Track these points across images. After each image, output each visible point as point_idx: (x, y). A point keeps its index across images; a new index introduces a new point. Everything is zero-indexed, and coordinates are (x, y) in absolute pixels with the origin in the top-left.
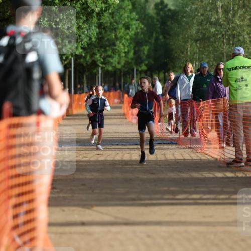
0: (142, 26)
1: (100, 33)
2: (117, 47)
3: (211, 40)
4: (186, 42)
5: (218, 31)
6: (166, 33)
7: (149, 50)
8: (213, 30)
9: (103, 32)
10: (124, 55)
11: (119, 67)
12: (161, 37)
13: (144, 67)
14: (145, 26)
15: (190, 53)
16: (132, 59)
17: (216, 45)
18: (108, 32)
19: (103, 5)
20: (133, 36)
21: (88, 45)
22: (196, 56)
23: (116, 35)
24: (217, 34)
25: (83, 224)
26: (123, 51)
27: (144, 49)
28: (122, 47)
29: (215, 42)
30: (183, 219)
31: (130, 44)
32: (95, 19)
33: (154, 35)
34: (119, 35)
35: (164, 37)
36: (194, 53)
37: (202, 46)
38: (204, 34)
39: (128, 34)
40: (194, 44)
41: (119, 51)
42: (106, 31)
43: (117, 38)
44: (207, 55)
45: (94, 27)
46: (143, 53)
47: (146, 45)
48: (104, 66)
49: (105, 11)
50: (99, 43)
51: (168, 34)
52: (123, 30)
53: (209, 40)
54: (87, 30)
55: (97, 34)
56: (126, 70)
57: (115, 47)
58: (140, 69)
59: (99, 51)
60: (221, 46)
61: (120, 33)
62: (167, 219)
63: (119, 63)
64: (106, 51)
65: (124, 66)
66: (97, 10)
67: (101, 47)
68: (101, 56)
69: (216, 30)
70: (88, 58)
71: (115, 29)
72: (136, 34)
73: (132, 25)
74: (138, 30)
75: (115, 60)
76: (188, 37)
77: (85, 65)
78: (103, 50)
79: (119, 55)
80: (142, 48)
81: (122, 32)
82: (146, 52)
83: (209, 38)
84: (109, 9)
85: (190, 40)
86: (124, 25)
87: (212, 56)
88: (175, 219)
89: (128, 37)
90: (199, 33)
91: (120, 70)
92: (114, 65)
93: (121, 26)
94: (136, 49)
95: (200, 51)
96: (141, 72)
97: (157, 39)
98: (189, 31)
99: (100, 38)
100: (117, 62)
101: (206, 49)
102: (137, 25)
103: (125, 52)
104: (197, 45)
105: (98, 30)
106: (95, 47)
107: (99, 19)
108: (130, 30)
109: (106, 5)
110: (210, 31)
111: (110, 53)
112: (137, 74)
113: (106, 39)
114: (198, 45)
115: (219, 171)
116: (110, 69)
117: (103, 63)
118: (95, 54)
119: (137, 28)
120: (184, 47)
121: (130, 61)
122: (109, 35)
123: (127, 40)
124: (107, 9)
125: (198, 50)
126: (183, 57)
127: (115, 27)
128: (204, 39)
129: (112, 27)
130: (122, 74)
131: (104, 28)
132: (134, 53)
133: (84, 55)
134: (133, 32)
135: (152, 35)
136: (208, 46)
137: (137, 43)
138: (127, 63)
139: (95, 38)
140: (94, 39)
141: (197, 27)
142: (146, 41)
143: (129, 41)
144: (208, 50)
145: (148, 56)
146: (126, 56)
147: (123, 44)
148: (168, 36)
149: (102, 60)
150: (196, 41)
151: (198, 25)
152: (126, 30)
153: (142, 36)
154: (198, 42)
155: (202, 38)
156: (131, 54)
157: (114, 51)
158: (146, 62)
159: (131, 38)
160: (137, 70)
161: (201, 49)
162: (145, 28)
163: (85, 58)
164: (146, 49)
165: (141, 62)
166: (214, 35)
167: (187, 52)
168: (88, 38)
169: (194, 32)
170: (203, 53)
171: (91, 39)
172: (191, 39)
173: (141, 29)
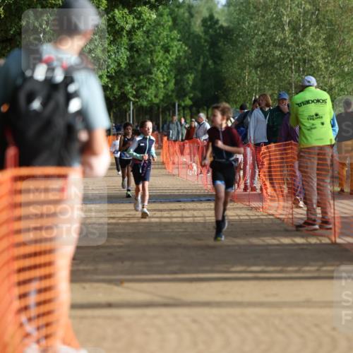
0: (186, 48)
1: (132, 57)
2: (153, 76)
3: (276, 66)
4: (243, 69)
5: (284, 54)
6: (217, 57)
7: (194, 80)
8: (277, 53)
9: (136, 56)
10: (162, 85)
11: (156, 101)
12: (210, 62)
13: (188, 102)
14: (190, 48)
15: (249, 83)
16: (173, 91)
17: (281, 73)
18: (142, 57)
19: (136, 21)
20: (175, 62)
21: (116, 73)
22: (256, 87)
23: (152, 60)
24: (283, 59)
25: (110, 305)
26: (162, 80)
27: (188, 78)
28: (160, 75)
29: (280, 69)
30: (239, 299)
31: (170, 71)
32: (125, 40)
33: (201, 60)
34: (156, 61)
35: (215, 63)
36: (254, 83)
37: (264, 74)
38: (267, 59)
39: (167, 58)
40: (253, 71)
41: (156, 80)
42: (139, 55)
43: (153, 64)
44: (270, 86)
45: (123, 50)
46: (188, 83)
47: (191, 73)
48: (137, 100)
49: (138, 28)
50: (129, 70)
51: (220, 58)
52: (161, 54)
53: (273, 67)
54: (115, 53)
55: (127, 58)
56: (165, 105)
57: (151, 76)
58: (183, 104)
59: (130, 80)
60: (287, 74)
61: (157, 57)
62: (218, 298)
63: (156, 96)
64: (139, 81)
65: (162, 100)
66: (128, 27)
67: (133, 75)
68: (132, 87)
69: (282, 53)
70: (116, 89)
71: (151, 52)
72: (178, 58)
73: (172, 47)
74: (181, 54)
75: (151, 93)
76: (245, 62)
77: (112, 98)
78: (135, 79)
79: (157, 86)
80: (185, 77)
81: (159, 56)
82: (190, 83)
83: (272, 64)
84: (143, 27)
85: (248, 66)
86: (163, 46)
87: (276, 86)
88: (229, 298)
89: (167, 62)
90: (260, 58)
91: (158, 105)
92: (150, 99)
93: (158, 48)
94: (179, 77)
95: (260, 80)
96: (184, 108)
97: (205, 65)
98: (247, 54)
99: (132, 64)
100: (153, 95)
101: (269, 77)
102: (179, 46)
103: (164, 82)
104: (257, 73)
105: (128, 53)
106: (126, 75)
107: (130, 40)
108: (171, 53)
109: (140, 21)
110: (274, 54)
111: (144, 83)
112: (179, 111)
113: (139, 65)
114: (259, 72)
115: (286, 236)
116: (145, 103)
117: (135, 96)
118: (125, 85)
119: (179, 51)
120: (240, 75)
121: (170, 94)
122: (143, 60)
123: (166, 66)
124: (140, 26)
125: (258, 79)
126: (239, 89)
127: (150, 49)
128: (266, 65)
129: (147, 50)
130: (161, 110)
131: (137, 51)
132: (176, 84)
133: (110, 86)
134: (174, 56)
135: (199, 60)
136: (272, 74)
137: (179, 70)
138: (166, 96)
139: (126, 63)
140: (123, 66)
141: (257, 50)
142: (191, 69)
143: (169, 68)
144: (271, 79)
145: (194, 87)
146: (164, 86)
147: (161, 72)
148: (219, 62)
149: (134, 93)
150: (256, 67)
151: (258, 47)
152: (164, 54)
153: (186, 61)
154: (259, 69)
155: (263, 64)
156: (172, 85)
157: (150, 81)
158: (192, 95)
159: (171, 64)
160: (179, 106)
161: (262, 78)
162: (190, 52)
163: (112, 89)
164: (191, 78)
165: (185, 96)
166: (279, 60)
167: (244, 83)
168: (116, 64)
169: (254, 56)
170: (265, 83)
171: (119, 65)
172: (250, 66)
173: (185, 52)
